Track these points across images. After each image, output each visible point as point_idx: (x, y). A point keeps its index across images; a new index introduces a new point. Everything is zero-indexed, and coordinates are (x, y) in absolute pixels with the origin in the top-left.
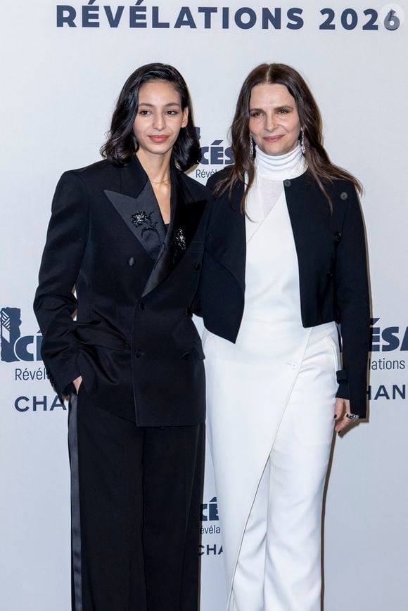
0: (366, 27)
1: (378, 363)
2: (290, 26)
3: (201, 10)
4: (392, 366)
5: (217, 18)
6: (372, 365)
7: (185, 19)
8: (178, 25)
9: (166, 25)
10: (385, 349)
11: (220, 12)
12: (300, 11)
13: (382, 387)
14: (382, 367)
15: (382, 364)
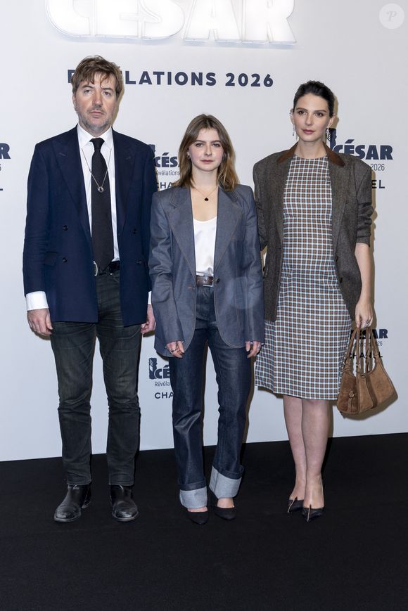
0: (253, 85)
2: (208, 84)
3: (155, 73)
5: (164, 78)
7: (145, 78)
8: (141, 83)
9: (134, 83)
11: (166, 74)
12: (214, 75)
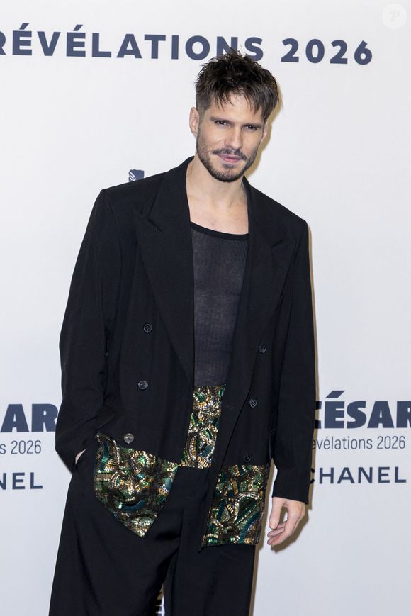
0: (334, 60)
1: (342, 442)
3: (147, 37)
4: (358, 446)
5: (165, 47)
6: (334, 444)
7: (130, 47)
8: (121, 55)
9: (108, 55)
10: (350, 425)
11: (169, 40)
12: (259, 41)
13: (346, 469)
14: (346, 446)
15: (346, 443)
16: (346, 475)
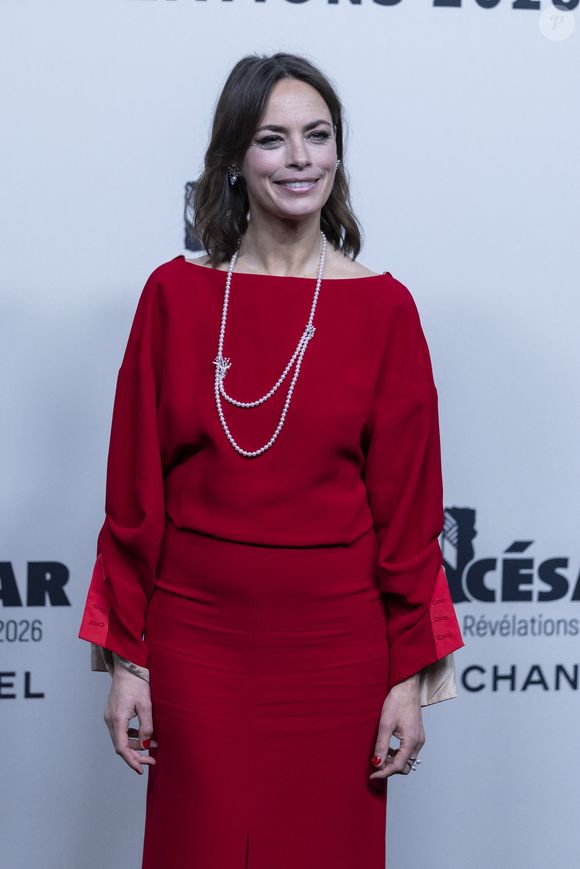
1: (530, 625)
4: (555, 630)
6: (517, 627)
10: (543, 597)
13: (536, 668)
14: (536, 630)
15: (536, 625)
16: (536, 678)
